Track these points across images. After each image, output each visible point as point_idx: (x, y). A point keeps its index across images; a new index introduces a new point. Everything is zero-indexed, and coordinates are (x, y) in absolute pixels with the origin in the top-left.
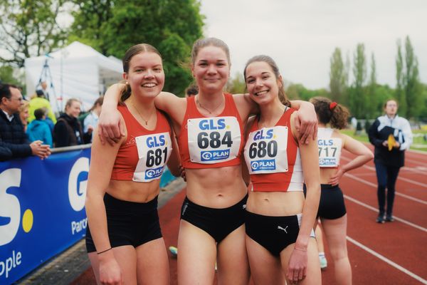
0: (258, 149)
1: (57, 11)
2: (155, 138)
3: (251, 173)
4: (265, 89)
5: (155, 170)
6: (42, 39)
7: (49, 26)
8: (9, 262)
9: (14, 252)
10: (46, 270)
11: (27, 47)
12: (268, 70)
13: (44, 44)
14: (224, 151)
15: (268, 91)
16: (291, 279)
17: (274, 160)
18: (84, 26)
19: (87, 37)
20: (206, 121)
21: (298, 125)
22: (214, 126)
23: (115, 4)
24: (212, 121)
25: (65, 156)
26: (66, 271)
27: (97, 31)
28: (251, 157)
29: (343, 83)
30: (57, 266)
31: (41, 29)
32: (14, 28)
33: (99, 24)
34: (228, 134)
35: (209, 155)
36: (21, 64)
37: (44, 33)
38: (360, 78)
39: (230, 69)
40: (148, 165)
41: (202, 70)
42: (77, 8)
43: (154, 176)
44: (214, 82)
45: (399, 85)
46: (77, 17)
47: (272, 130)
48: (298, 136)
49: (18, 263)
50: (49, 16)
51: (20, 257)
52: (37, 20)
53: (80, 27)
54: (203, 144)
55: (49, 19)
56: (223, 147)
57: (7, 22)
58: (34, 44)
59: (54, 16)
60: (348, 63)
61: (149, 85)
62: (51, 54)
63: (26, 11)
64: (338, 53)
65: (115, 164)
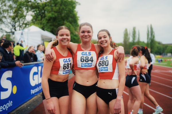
0: (102, 63)
1: (26, 15)
2: (66, 59)
3: (99, 72)
4: (105, 41)
5: (67, 71)
6: (21, 24)
7: (23, 20)
8: (8, 105)
9: (9, 101)
10: (22, 107)
11: (15, 27)
12: (106, 34)
13: (22, 26)
14: (90, 64)
15: (106, 42)
16: (115, 113)
17: (107, 67)
18: (36, 20)
19: (37, 24)
20: (84, 52)
21: (117, 54)
22: (87, 54)
23: (47, 12)
24: (86, 52)
25: (28, 66)
26: (29, 108)
27: (40, 22)
28: (99, 66)
29: (128, 41)
30: (25, 106)
31: (20, 21)
32: (11, 21)
33: (41, 19)
34: (92, 58)
35: (84, 65)
36: (13, 33)
37: (22, 22)
38: (134, 39)
39: (93, 34)
40: (64, 69)
41: (82, 34)
42: (33, 14)
43: (66, 73)
44: (87, 39)
45: (148, 42)
46: (34, 17)
47: (107, 56)
48: (117, 58)
49: (11, 105)
50: (23, 16)
51: (12, 103)
52: (19, 18)
53: (34, 20)
54: (82, 60)
55: (23, 17)
56: (90, 62)
57: (8, 19)
58: (18, 26)
59: (25, 17)
60: (130, 34)
61: (65, 41)
62: (24, 30)
63: (15, 14)
64: (126, 30)
65: (52, 68)
